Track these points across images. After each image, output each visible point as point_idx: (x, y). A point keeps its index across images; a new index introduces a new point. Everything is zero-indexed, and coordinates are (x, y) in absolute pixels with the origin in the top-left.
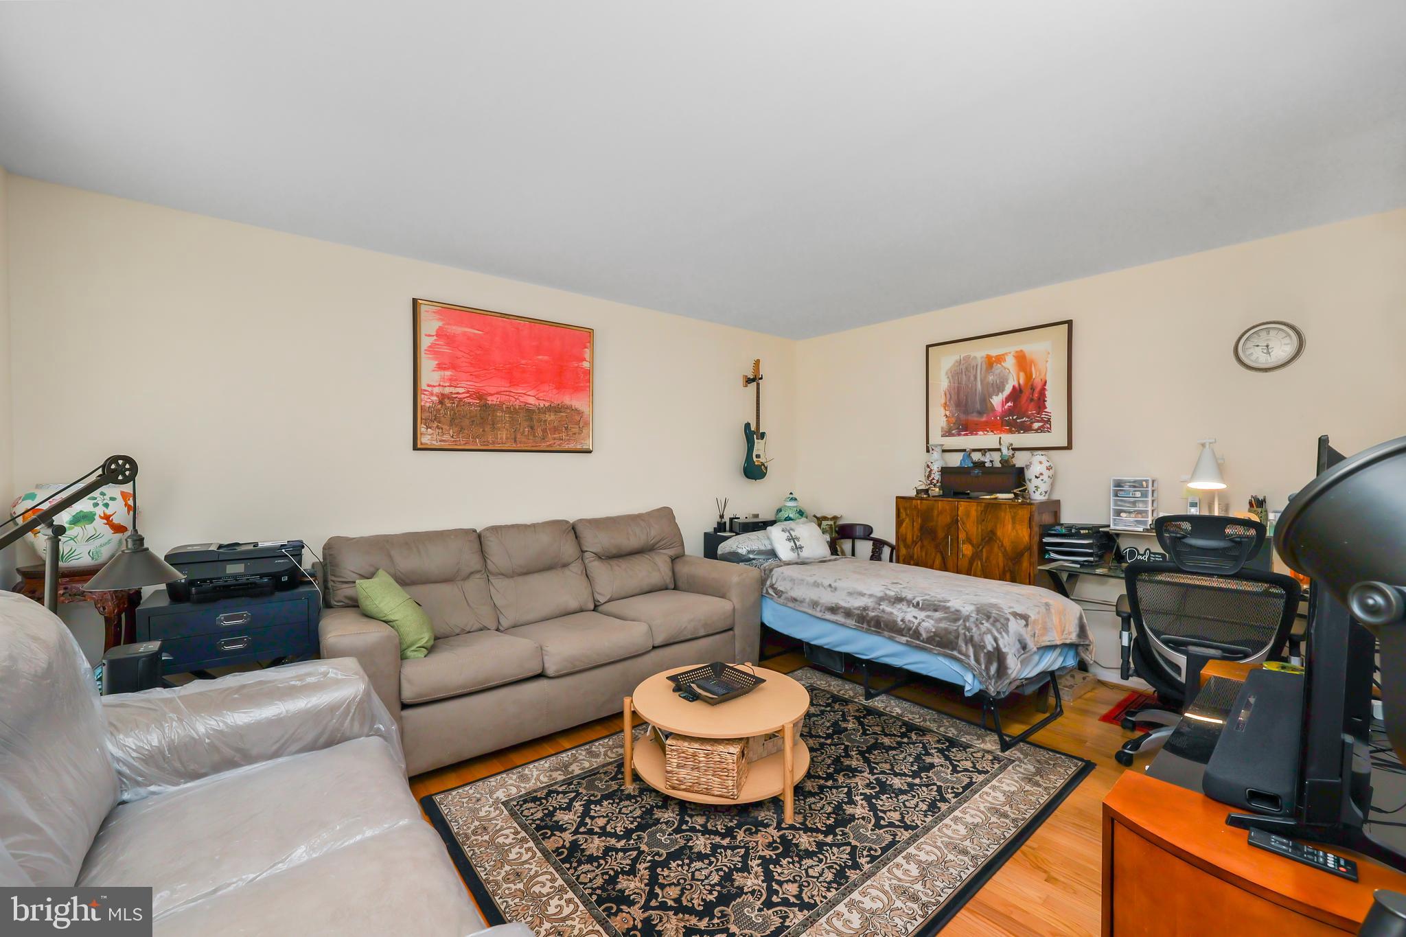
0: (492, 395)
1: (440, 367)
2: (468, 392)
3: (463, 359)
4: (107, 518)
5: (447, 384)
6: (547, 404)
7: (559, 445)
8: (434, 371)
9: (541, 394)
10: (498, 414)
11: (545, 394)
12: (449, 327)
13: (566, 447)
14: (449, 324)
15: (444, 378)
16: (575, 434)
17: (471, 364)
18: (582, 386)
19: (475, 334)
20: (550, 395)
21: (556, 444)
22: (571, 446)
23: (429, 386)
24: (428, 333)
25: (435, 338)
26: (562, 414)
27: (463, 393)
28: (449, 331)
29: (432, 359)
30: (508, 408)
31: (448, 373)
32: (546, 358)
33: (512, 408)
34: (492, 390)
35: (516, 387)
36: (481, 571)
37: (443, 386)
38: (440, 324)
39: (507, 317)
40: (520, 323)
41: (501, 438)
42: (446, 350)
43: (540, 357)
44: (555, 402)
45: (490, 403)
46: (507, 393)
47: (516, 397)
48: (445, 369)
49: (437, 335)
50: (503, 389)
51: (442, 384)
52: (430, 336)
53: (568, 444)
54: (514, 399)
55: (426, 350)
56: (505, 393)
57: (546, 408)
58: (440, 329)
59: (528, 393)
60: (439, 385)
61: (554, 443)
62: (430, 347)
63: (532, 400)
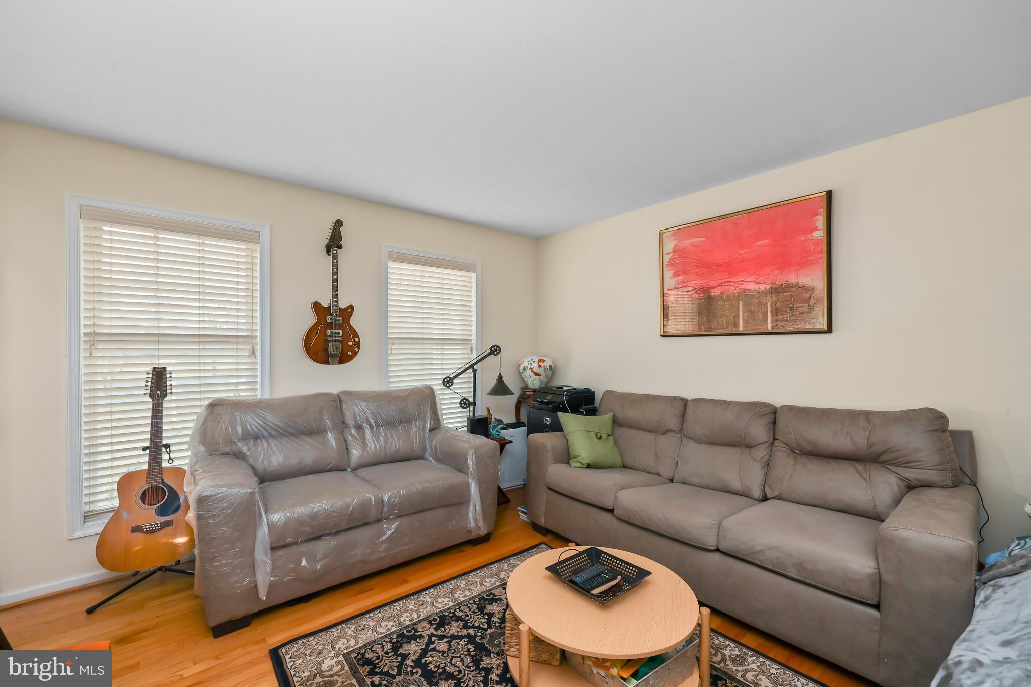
0: (714, 288)
1: (676, 275)
2: (695, 289)
3: (691, 264)
4: (531, 369)
5: (680, 287)
6: (768, 287)
7: (782, 326)
8: (671, 278)
9: (762, 278)
10: (720, 304)
11: (766, 276)
12: (681, 242)
13: (792, 329)
14: (681, 241)
15: (678, 282)
16: (803, 313)
17: (696, 266)
18: (812, 260)
19: (699, 241)
20: (771, 277)
21: (779, 326)
22: (799, 327)
23: (668, 290)
24: (667, 252)
25: (672, 254)
26: (786, 294)
27: (692, 291)
28: (681, 245)
29: (669, 270)
30: (727, 296)
31: (680, 278)
32: (766, 241)
33: (731, 296)
34: (714, 284)
35: (735, 277)
36: (675, 431)
37: (677, 288)
38: (675, 242)
39: (725, 217)
40: (738, 218)
41: (723, 324)
42: (679, 261)
43: (760, 243)
44: (777, 283)
45: (713, 295)
46: (727, 284)
47: (736, 285)
48: (679, 275)
49: (673, 252)
50: (723, 281)
51: (677, 286)
52: (669, 253)
53: (793, 325)
54: (733, 288)
55: (666, 265)
56: (725, 284)
57: (767, 291)
58: (675, 246)
59: (747, 280)
60: (675, 288)
61: (777, 325)
62: (669, 262)
63: (751, 286)
